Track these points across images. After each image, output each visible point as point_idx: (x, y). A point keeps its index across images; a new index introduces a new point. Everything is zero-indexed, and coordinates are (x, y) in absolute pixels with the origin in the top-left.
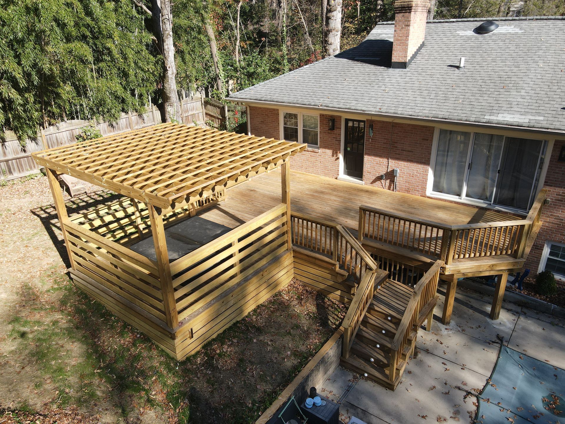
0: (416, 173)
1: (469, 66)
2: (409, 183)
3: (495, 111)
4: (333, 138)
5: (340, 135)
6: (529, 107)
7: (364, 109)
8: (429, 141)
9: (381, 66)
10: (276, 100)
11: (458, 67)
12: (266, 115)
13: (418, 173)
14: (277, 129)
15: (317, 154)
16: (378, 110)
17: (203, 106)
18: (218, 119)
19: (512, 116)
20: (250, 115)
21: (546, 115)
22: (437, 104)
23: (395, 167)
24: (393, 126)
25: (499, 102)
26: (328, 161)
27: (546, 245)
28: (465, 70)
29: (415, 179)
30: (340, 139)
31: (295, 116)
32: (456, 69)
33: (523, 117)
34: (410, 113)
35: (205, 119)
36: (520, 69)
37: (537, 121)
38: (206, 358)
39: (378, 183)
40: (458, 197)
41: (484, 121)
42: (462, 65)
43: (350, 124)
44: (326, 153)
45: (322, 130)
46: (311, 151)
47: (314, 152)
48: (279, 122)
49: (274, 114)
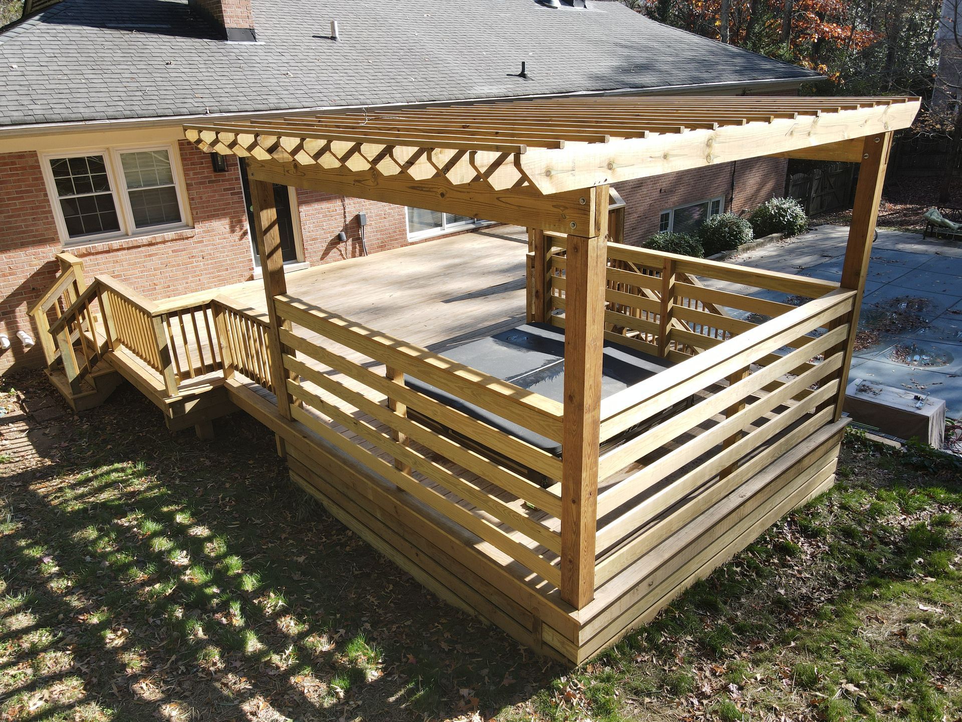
2: (381, 231)
4: (225, 190)
5: (240, 179)
7: (305, 105)
11: (332, 38)
14: (45, 212)
15: (191, 240)
16: (331, 103)
23: (357, 210)
26: (223, 247)
29: (389, 221)
30: (241, 187)
39: (334, 253)
40: (439, 228)
44: (213, 230)
45: (192, 179)
46: (172, 240)
47: (183, 239)
48: (45, 190)
49: (24, 168)
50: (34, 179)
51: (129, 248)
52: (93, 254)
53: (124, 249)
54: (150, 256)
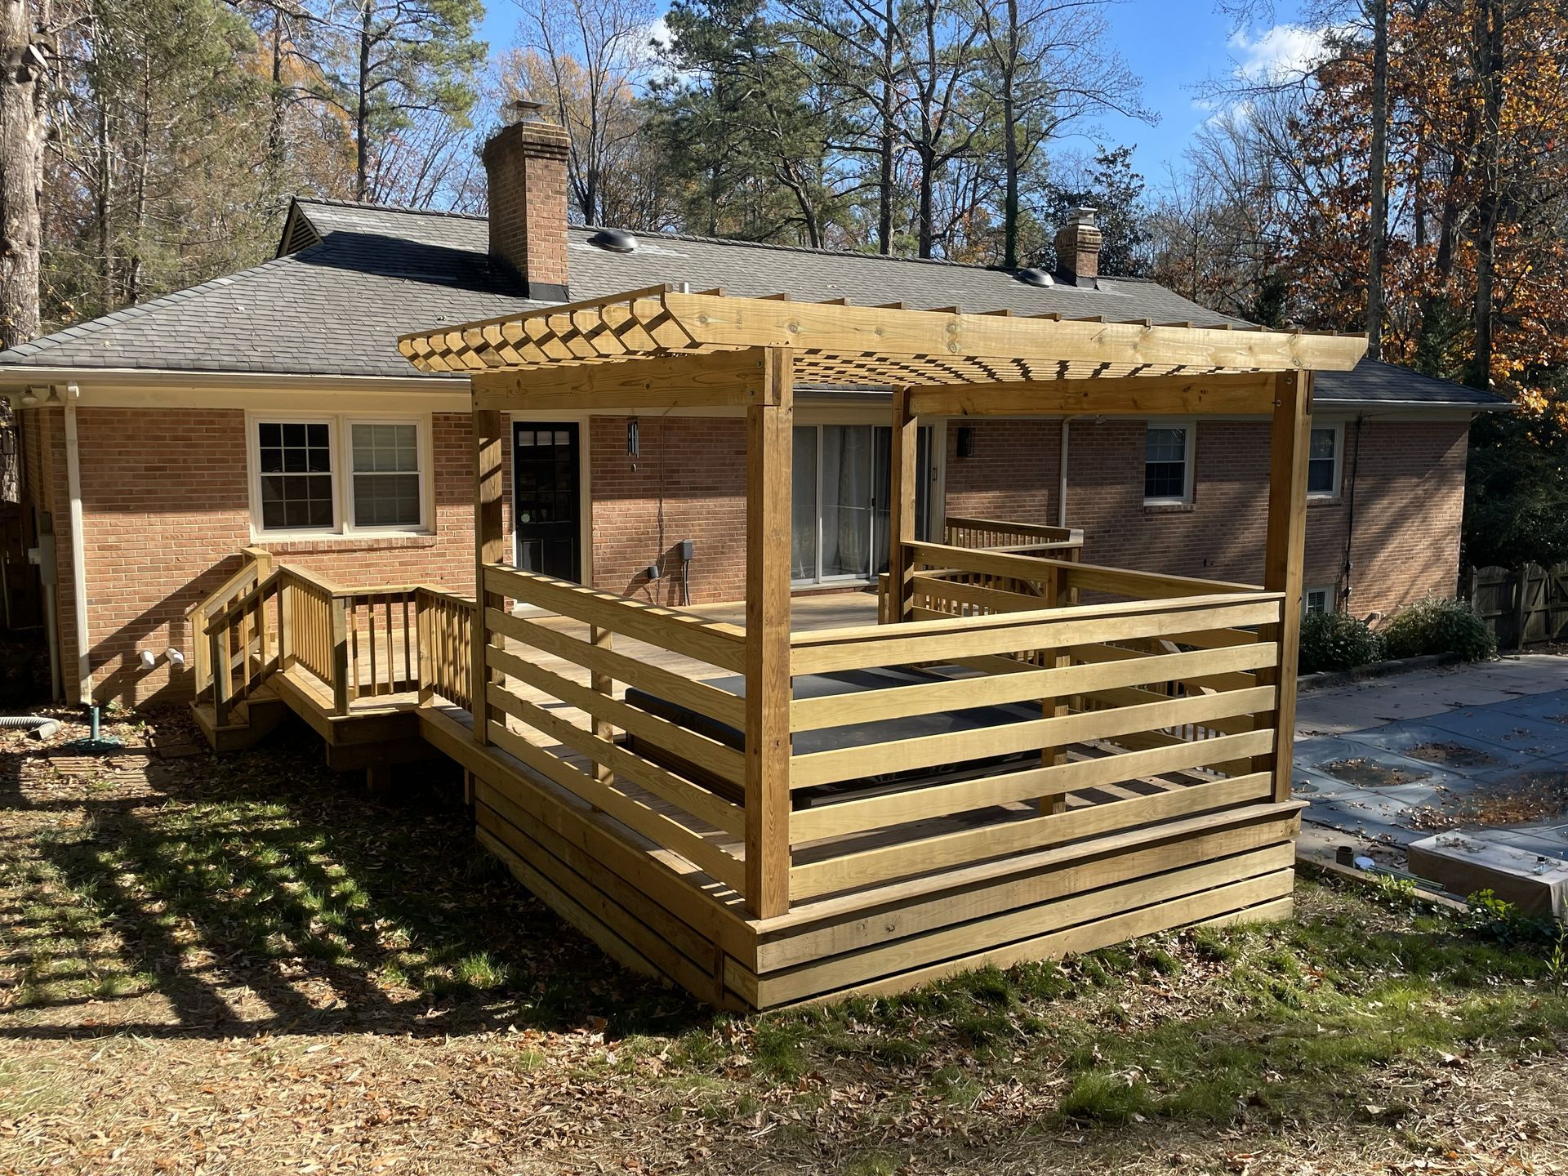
2: (715, 571)
12: (175, 438)
14: (239, 490)
15: (428, 551)
20: (80, 446)
23: (679, 537)
24: (666, 430)
31: (320, 433)
40: (810, 580)
43: (526, 439)
44: (462, 540)
45: (442, 466)
46: (402, 548)
47: (418, 547)
48: (245, 460)
49: (224, 431)
50: (234, 446)
51: (339, 551)
52: (290, 553)
53: (333, 551)
54: (368, 566)
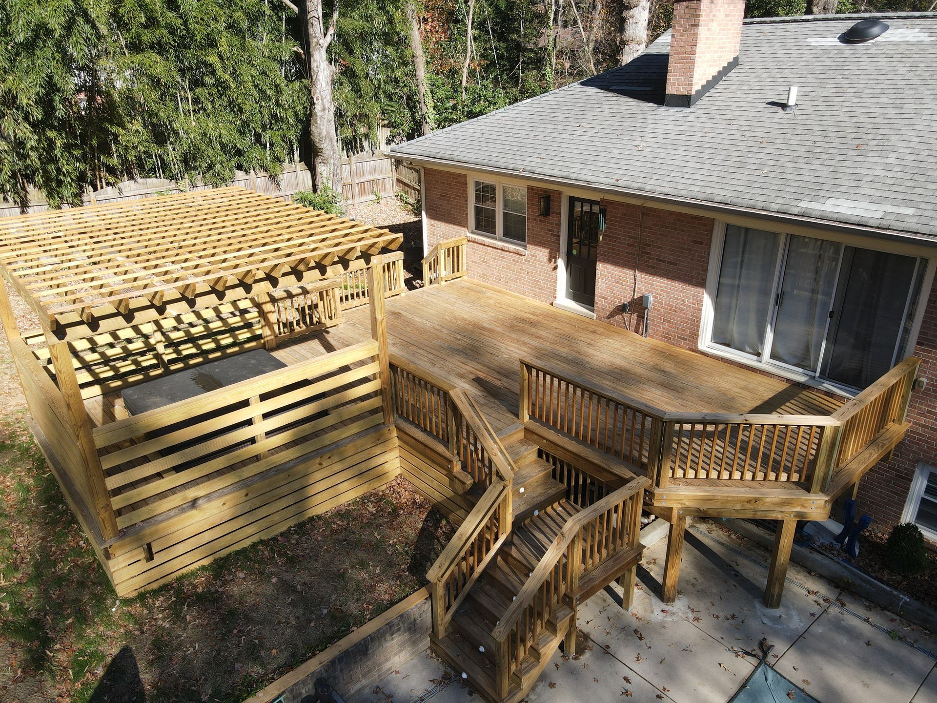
0: (682, 304)
1: (806, 105)
2: (669, 322)
3: (822, 193)
4: (549, 230)
5: (559, 225)
6: (894, 188)
7: (589, 178)
8: (703, 245)
9: (649, 102)
10: (456, 158)
11: (784, 106)
12: (448, 184)
13: (685, 305)
14: (464, 210)
15: (523, 258)
16: (612, 181)
17: (394, 167)
18: (415, 189)
19: (853, 204)
20: (426, 183)
21: (922, 206)
22: (721, 174)
23: (647, 290)
24: (643, 214)
25: (838, 176)
26: (540, 272)
27: (917, 471)
28: (796, 112)
29: (679, 316)
30: (559, 232)
32: (780, 110)
33: (874, 207)
34: (666, 190)
35: (397, 188)
36: (903, 111)
37: (899, 217)
38: (174, 599)
39: (618, 318)
40: (755, 358)
41: (796, 211)
42: (791, 102)
43: (577, 207)
44: (536, 257)
45: (530, 215)
46: (513, 252)
47: (519, 255)
48: (468, 197)
49: (460, 183)
51: (493, 248)
